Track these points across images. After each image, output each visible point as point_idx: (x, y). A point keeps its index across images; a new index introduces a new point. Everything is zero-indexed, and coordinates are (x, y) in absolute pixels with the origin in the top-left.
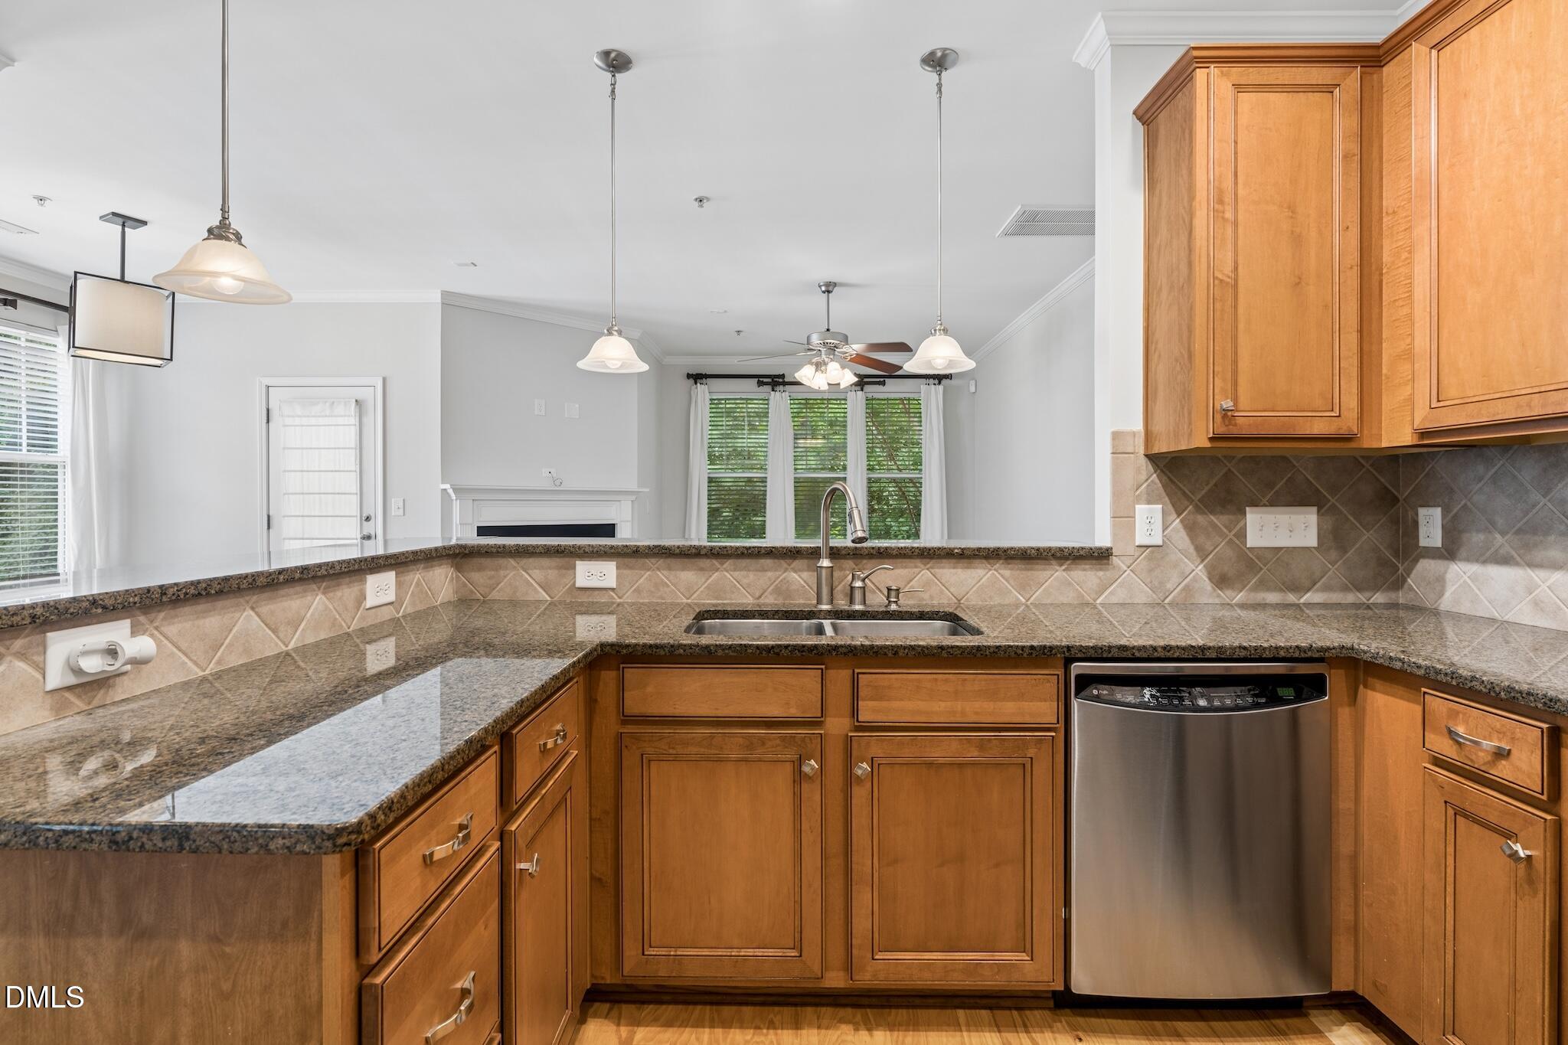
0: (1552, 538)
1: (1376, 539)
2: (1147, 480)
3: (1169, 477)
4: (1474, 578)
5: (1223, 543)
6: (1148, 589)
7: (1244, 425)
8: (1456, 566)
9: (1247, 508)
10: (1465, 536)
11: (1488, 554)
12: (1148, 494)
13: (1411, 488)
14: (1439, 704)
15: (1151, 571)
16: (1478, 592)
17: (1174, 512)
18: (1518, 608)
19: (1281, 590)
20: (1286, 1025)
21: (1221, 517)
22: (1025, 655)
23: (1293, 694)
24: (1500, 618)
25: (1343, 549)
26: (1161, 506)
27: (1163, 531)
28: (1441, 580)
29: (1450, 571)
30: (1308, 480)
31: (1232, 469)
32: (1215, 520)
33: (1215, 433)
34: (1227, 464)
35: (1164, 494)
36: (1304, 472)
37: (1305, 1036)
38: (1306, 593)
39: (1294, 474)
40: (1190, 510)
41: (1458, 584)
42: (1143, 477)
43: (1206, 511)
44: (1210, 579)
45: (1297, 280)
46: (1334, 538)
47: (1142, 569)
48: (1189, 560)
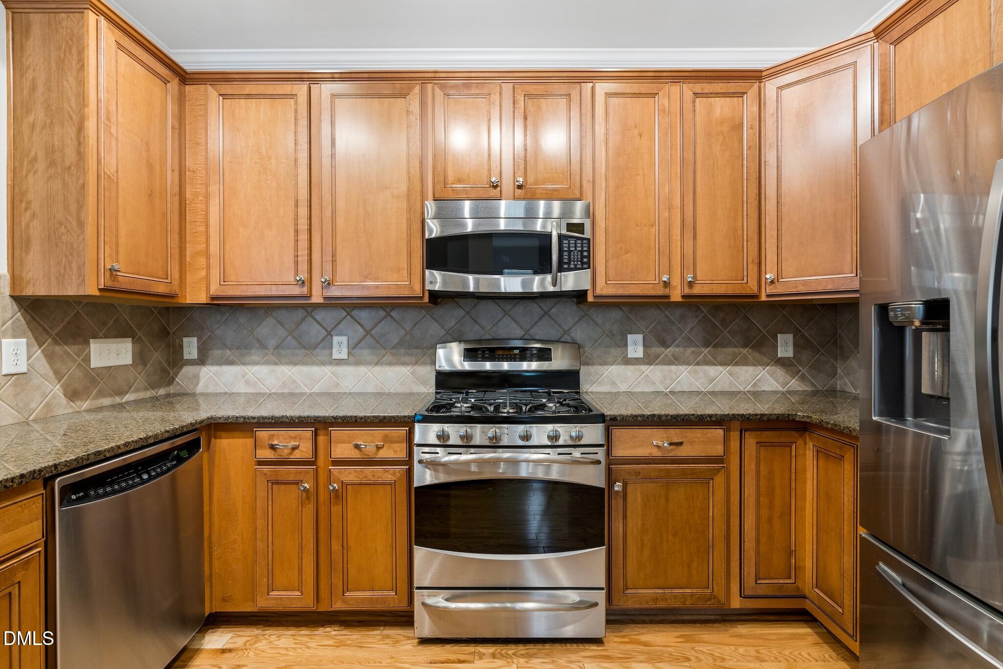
0: (253, 351)
1: (160, 357)
2: (12, 317)
3: (32, 316)
4: (216, 374)
5: (74, 366)
6: (14, 411)
7: (124, 282)
8: (205, 368)
9: (91, 340)
10: (210, 352)
11: (223, 360)
12: (13, 329)
13: (178, 326)
14: (263, 434)
15: (16, 395)
16: (218, 380)
17: (37, 345)
18: (238, 385)
19: (112, 396)
20: (182, 661)
21: (72, 347)
22: (15, 485)
23: (187, 454)
24: (229, 392)
25: (144, 364)
26: (25, 340)
27: (28, 360)
28: (197, 377)
29: (202, 371)
30: (126, 320)
31: (80, 311)
32: (68, 350)
33: (106, 285)
34: (77, 308)
35: (28, 330)
36: (124, 315)
37: (194, 658)
38: (126, 395)
39: (119, 316)
40: (49, 343)
41: (207, 378)
42: (9, 314)
43: (61, 343)
44: (65, 395)
45: (150, 193)
46: (140, 358)
47: (9, 395)
48: (49, 382)
